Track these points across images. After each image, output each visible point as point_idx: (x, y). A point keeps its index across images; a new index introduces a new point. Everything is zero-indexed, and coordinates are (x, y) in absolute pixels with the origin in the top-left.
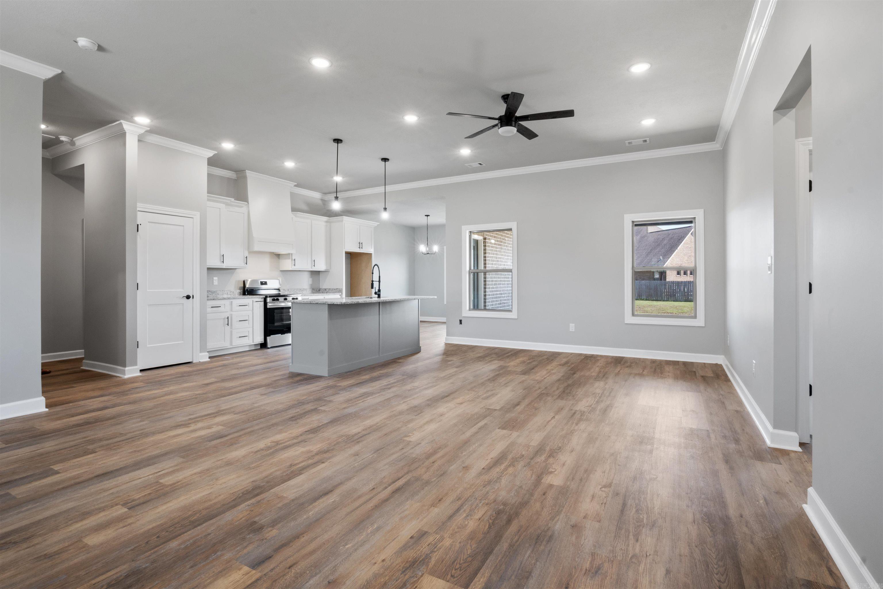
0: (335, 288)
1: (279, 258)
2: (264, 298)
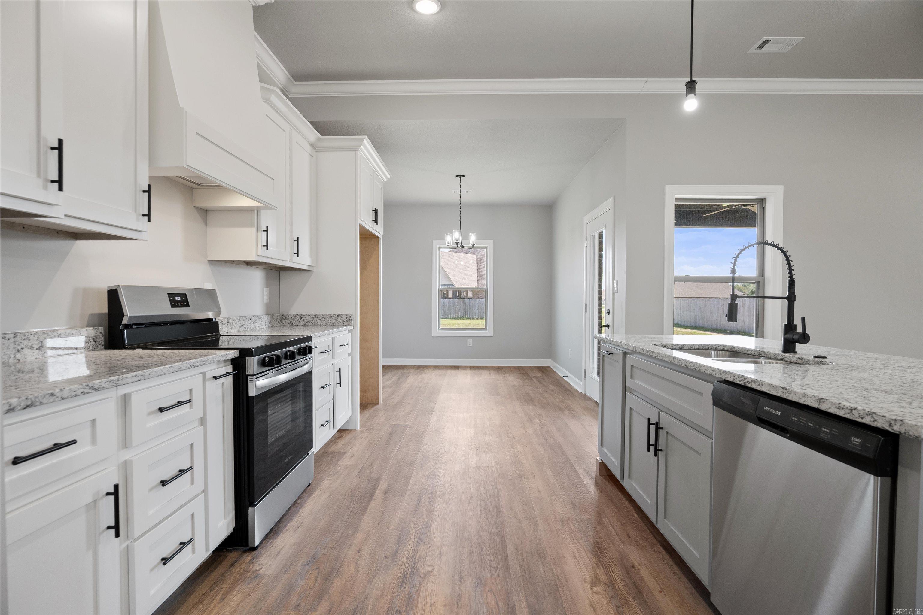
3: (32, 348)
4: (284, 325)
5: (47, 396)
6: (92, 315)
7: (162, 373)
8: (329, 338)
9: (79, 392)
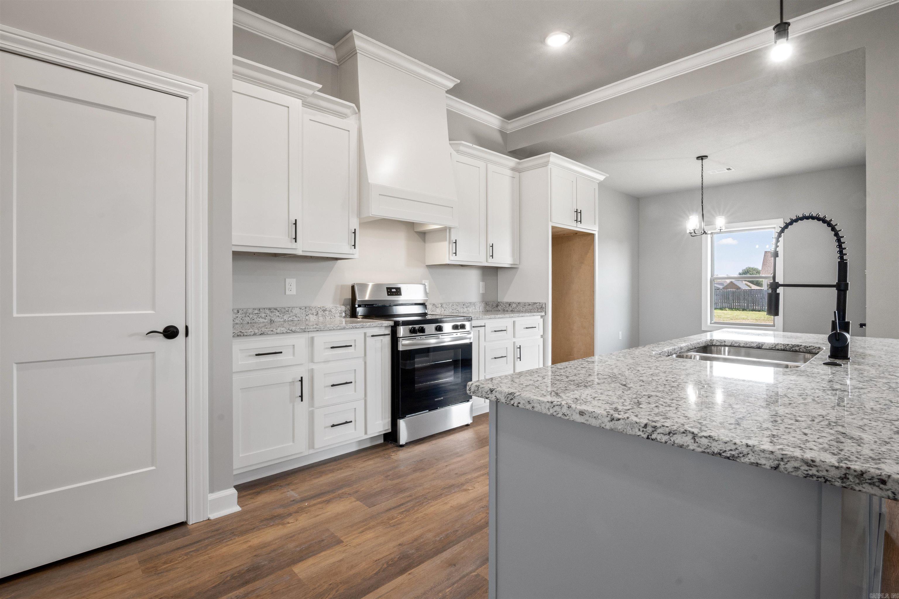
0: (531, 300)
1: (424, 241)
2: (392, 327)
3: (313, 314)
4: (499, 311)
5: (270, 331)
6: (345, 299)
7: (332, 329)
8: (511, 320)
9: (284, 332)
